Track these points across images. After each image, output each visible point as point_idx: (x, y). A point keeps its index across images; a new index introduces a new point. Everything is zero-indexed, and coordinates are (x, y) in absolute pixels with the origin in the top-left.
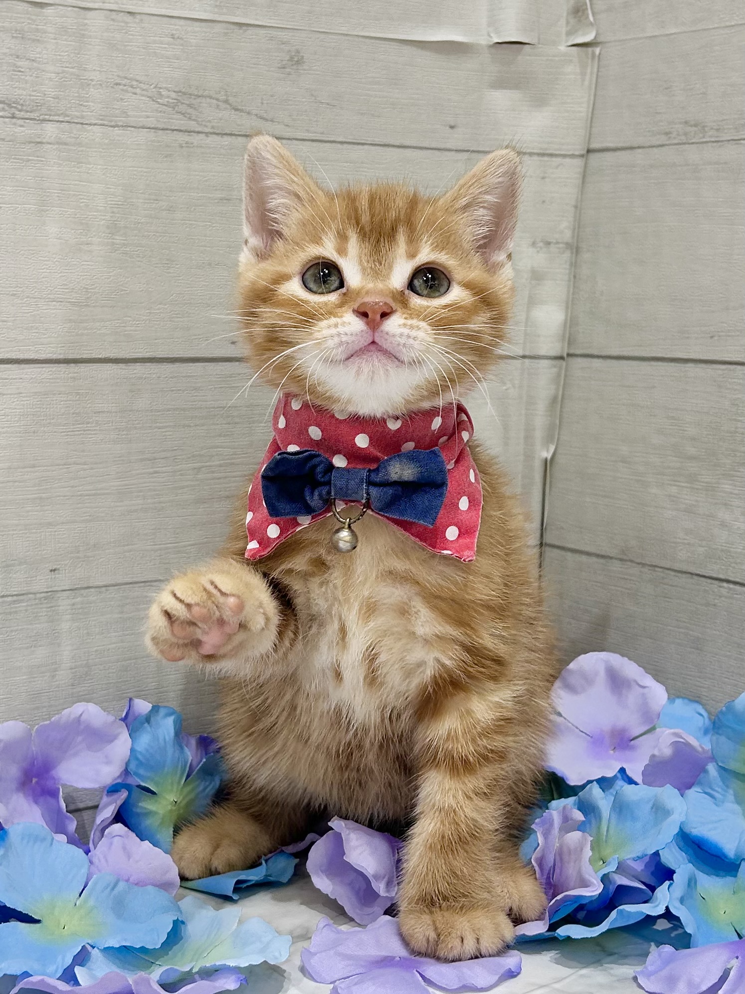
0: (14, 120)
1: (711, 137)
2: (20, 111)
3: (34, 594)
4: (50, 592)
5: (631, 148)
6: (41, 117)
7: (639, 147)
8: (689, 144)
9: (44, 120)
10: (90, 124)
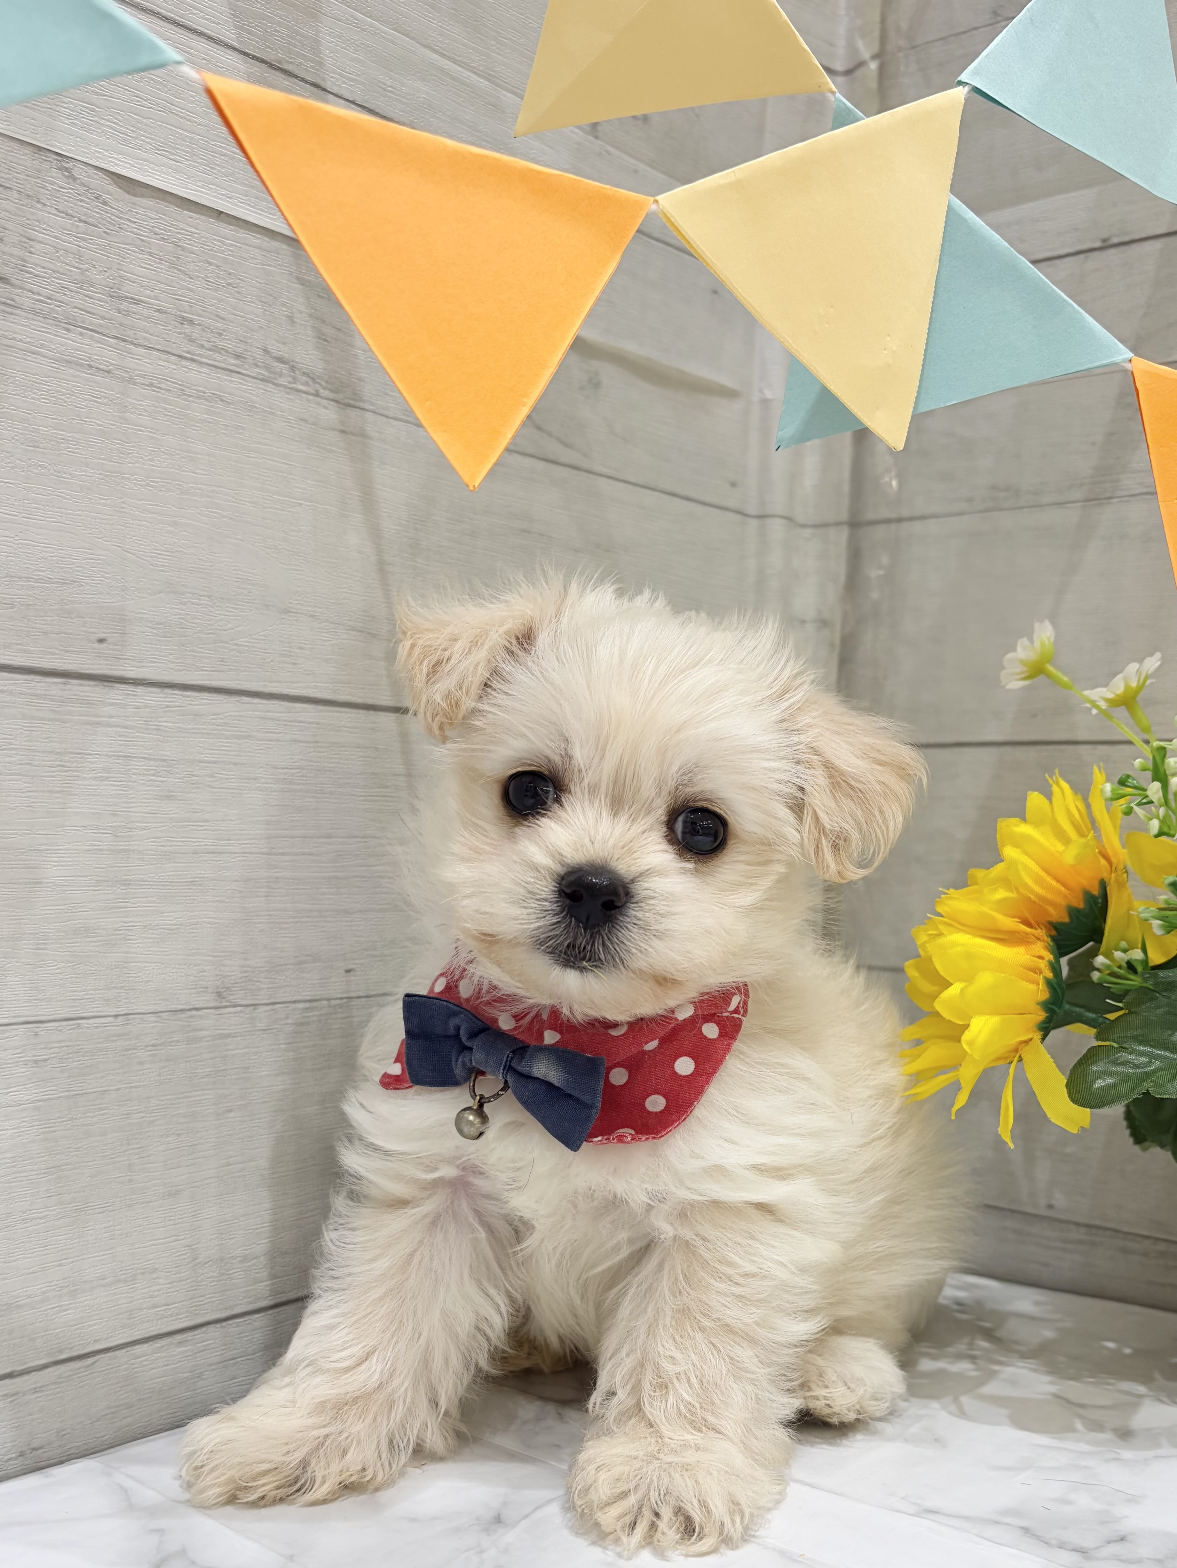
0: (318, 399)
2: (324, 388)
3: (329, 1000)
4: (345, 998)
6: (347, 401)
9: (349, 405)
10: (396, 419)
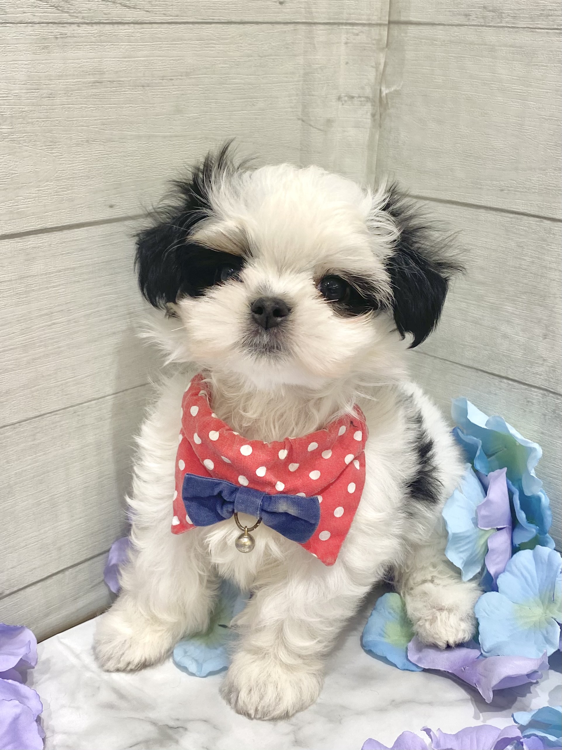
1: (507, 22)
5: (433, 24)
7: (439, 24)
8: (487, 26)
